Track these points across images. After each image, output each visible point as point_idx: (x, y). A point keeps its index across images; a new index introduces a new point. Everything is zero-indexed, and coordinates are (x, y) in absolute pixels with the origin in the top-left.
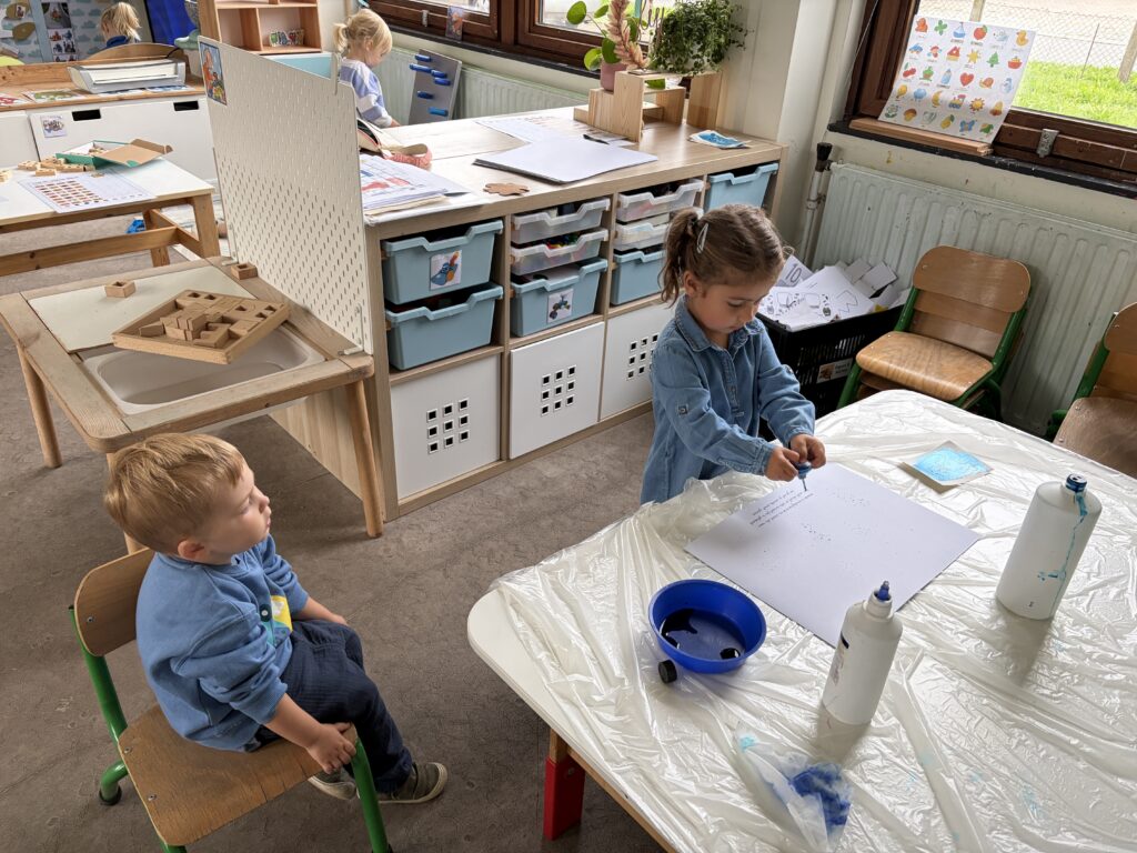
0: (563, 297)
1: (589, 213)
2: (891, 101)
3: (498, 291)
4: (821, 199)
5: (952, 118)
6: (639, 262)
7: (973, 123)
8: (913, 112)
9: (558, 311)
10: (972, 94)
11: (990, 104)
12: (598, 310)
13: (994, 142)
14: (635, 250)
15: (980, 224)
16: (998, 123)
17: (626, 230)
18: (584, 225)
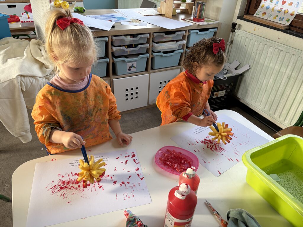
0: (133, 64)
1: (141, 38)
2: (259, 9)
3: (107, 60)
4: (232, 42)
5: (277, 16)
6: (162, 56)
7: (284, 18)
8: (265, 13)
9: (131, 69)
10: (285, 7)
11: (291, 11)
12: (146, 70)
13: (289, 25)
14: (160, 52)
15: (280, 53)
16: (292, 18)
17: (156, 45)
18: (141, 42)
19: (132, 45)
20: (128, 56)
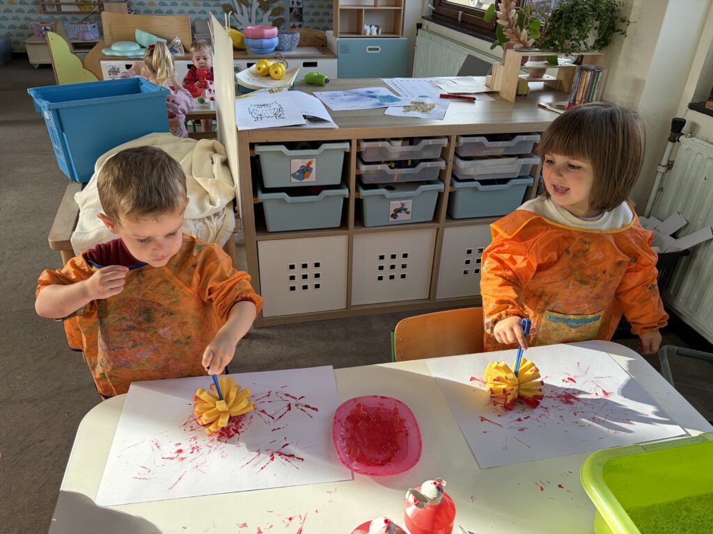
0: (403, 205)
1: (427, 147)
3: (345, 192)
4: (670, 166)
6: (476, 189)
9: (398, 214)
12: (436, 219)
14: (473, 180)
17: (462, 164)
18: (426, 155)
19: (407, 161)
20: (394, 186)
